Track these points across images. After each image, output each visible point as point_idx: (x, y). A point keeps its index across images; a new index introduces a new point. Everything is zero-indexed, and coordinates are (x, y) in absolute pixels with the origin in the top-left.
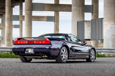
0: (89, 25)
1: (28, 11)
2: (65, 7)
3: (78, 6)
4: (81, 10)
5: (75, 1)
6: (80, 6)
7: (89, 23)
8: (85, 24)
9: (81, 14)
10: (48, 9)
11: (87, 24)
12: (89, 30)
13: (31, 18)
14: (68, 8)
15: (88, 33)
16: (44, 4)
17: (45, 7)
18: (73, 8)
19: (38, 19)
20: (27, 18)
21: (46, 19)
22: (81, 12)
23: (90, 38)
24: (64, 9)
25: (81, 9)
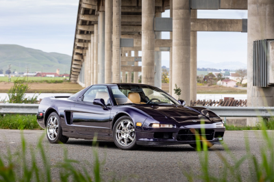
1: (181, 11)
3: (261, 5)
4: (267, 13)
6: (266, 4)
8: (270, 47)
9: (267, 21)
10: (229, 5)
11: (272, 48)
21: (240, 26)
22: (267, 17)
25: (268, 9)
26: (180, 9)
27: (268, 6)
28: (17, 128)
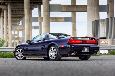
0: (104, 24)
1: (46, 13)
2: (82, 7)
3: (93, 6)
4: (96, 10)
5: (90, 1)
6: (95, 6)
7: (104, 21)
8: (100, 23)
9: (96, 13)
10: (65, 10)
11: (102, 23)
12: (104, 29)
13: (50, 19)
14: (85, 8)
15: (104, 31)
16: (61, 5)
17: (62, 8)
18: (88, 8)
19: (56, 20)
20: (45, 19)
21: (63, 20)
22: (96, 11)
23: (105, 37)
24: (81, 9)
25: (96, 8)
26: (46, 12)
27: (96, 7)
28: (7, 58)
